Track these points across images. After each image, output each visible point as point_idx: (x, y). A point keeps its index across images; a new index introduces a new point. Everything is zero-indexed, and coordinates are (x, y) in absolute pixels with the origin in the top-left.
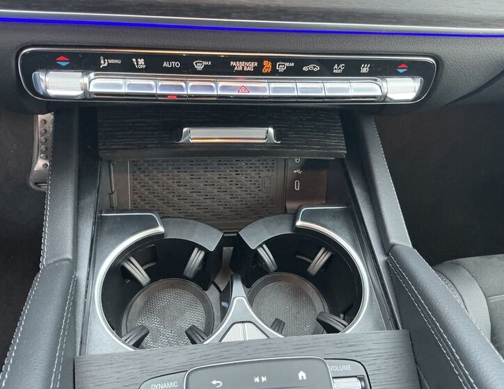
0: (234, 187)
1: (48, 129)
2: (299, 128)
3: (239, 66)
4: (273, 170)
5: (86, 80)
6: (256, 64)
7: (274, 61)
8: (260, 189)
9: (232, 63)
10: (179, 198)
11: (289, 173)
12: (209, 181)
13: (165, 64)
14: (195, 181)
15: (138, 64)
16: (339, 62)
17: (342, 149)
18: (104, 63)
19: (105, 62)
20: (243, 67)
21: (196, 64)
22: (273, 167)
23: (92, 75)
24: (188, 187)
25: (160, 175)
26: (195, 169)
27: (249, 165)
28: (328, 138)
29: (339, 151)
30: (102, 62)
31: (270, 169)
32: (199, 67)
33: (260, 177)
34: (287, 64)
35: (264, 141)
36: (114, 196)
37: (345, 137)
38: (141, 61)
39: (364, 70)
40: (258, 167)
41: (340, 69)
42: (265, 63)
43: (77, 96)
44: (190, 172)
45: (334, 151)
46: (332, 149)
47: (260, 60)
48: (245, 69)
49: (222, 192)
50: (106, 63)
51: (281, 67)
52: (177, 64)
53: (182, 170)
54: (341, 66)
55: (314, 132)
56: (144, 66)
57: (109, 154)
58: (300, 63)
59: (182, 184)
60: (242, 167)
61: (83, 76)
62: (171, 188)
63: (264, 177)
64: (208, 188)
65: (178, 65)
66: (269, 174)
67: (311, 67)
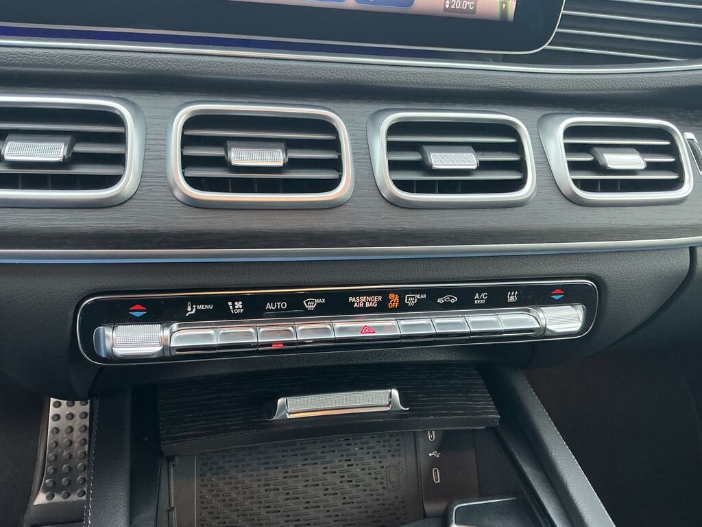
0: (347, 486)
1: (60, 442)
2: (429, 388)
3: (359, 302)
4: (399, 455)
5: (167, 332)
6: (380, 298)
7: (401, 293)
8: (385, 485)
9: (351, 299)
10: (268, 510)
11: (422, 459)
12: (310, 478)
13: (269, 306)
14: (289, 481)
15: (234, 308)
16: (480, 290)
17: (492, 413)
18: (191, 310)
19: (192, 308)
20: (365, 303)
21: (307, 302)
22: (399, 450)
23: (175, 326)
24: (281, 490)
25: (240, 476)
26: (290, 462)
27: (366, 451)
28: (470, 399)
29: (490, 416)
30: (189, 309)
31: (396, 454)
32: (310, 306)
33: (382, 467)
34: (418, 296)
35: (388, 409)
36: (174, 514)
37: (492, 396)
38: (239, 305)
39: (512, 298)
40: (378, 452)
41: (482, 298)
42: (391, 296)
43: (154, 354)
44: (283, 467)
45: (483, 416)
46: (479, 414)
47: (385, 293)
48: (367, 305)
49: (330, 494)
50: (194, 310)
51: (411, 301)
52: (282, 305)
53: (272, 465)
54: (483, 295)
55: (451, 393)
56: (242, 310)
57: (174, 445)
58: (433, 294)
59: (272, 487)
60: (355, 454)
61: (163, 328)
62: (255, 495)
63: (388, 467)
64: (311, 490)
65: (284, 305)
66: (394, 461)
67: (447, 298)
